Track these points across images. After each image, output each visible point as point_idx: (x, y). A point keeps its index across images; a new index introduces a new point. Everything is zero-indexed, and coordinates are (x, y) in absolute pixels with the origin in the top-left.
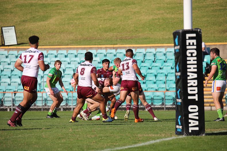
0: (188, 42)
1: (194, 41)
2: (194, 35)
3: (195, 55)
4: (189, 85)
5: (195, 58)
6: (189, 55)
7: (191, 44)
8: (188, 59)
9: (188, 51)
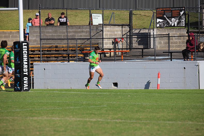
0: (24, 47)
2: (26, 44)
3: (26, 53)
4: (24, 67)
5: (26, 55)
7: (25, 48)
9: (24, 51)
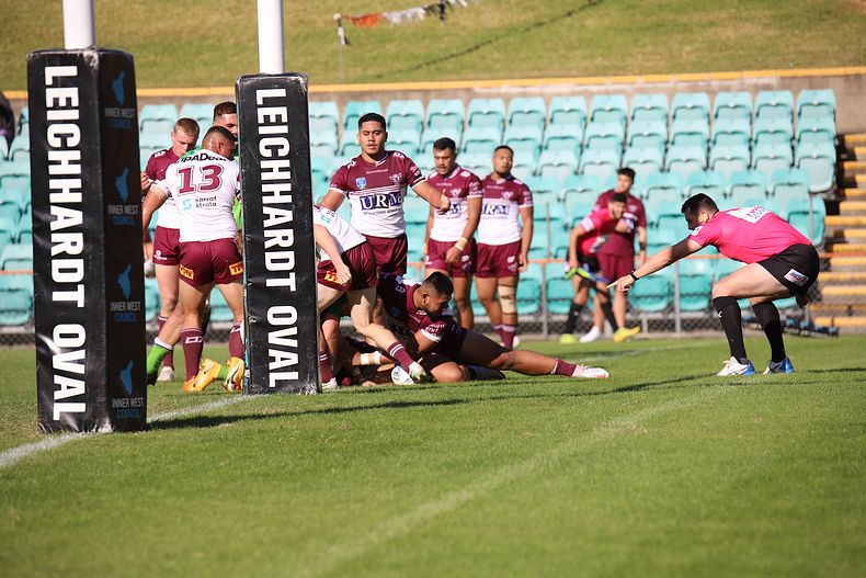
6: (56, 142)
7: (273, 120)
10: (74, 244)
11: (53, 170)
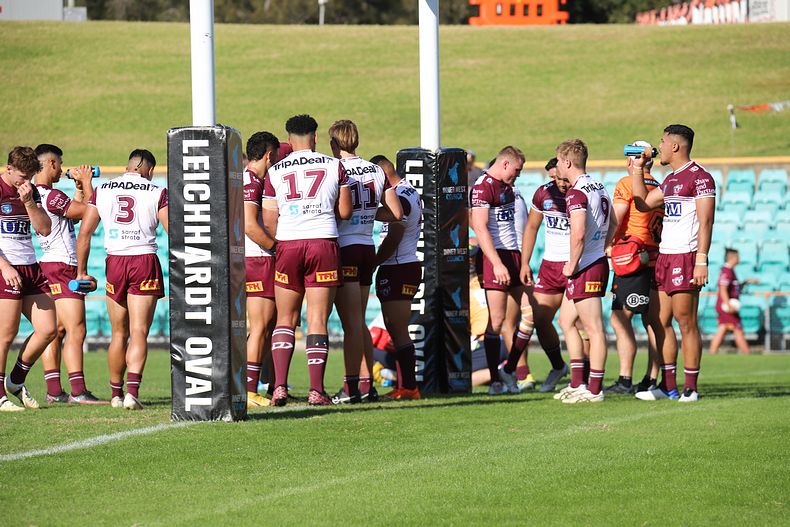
1: (205, 160)
6: (191, 198)
8: (187, 208)
10: (203, 275)
11: (187, 218)
